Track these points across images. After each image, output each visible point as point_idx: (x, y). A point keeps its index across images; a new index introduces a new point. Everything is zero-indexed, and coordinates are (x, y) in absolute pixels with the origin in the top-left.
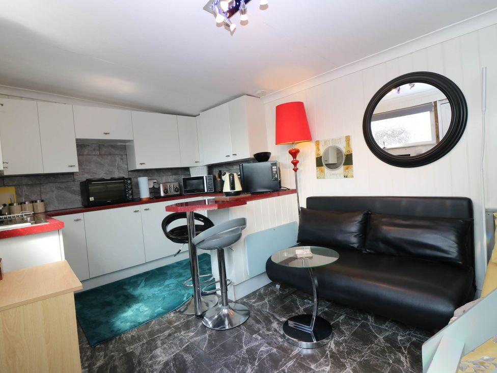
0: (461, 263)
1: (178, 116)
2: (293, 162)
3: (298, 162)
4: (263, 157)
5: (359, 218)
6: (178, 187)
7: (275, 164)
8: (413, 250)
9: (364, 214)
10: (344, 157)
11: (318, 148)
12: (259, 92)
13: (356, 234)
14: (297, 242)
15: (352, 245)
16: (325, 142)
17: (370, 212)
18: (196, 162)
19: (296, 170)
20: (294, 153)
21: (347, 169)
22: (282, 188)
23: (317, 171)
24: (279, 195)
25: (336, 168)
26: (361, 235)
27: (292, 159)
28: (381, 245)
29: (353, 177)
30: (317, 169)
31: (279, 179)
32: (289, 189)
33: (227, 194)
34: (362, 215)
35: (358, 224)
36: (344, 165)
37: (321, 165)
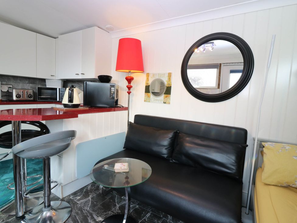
0: (237, 177)
1: (37, 34)
2: (127, 87)
3: (131, 87)
4: (105, 79)
5: (170, 135)
6: (32, 94)
7: (113, 86)
8: (205, 164)
9: (174, 133)
10: (165, 88)
11: (148, 78)
12: (108, 26)
13: (166, 147)
14: (124, 148)
15: (163, 155)
16: (154, 75)
17: (178, 132)
18: (52, 76)
19: (129, 93)
20: (129, 80)
21: (166, 97)
22: (118, 105)
23: (145, 96)
24: (114, 111)
25: (159, 95)
26: (170, 148)
27: (128, 84)
28: (184, 158)
29: (169, 104)
30: (145, 94)
31: (115, 98)
32: (123, 107)
33: (65, 106)
34: (173, 133)
35: (169, 140)
36: (164, 94)
37: (149, 92)
